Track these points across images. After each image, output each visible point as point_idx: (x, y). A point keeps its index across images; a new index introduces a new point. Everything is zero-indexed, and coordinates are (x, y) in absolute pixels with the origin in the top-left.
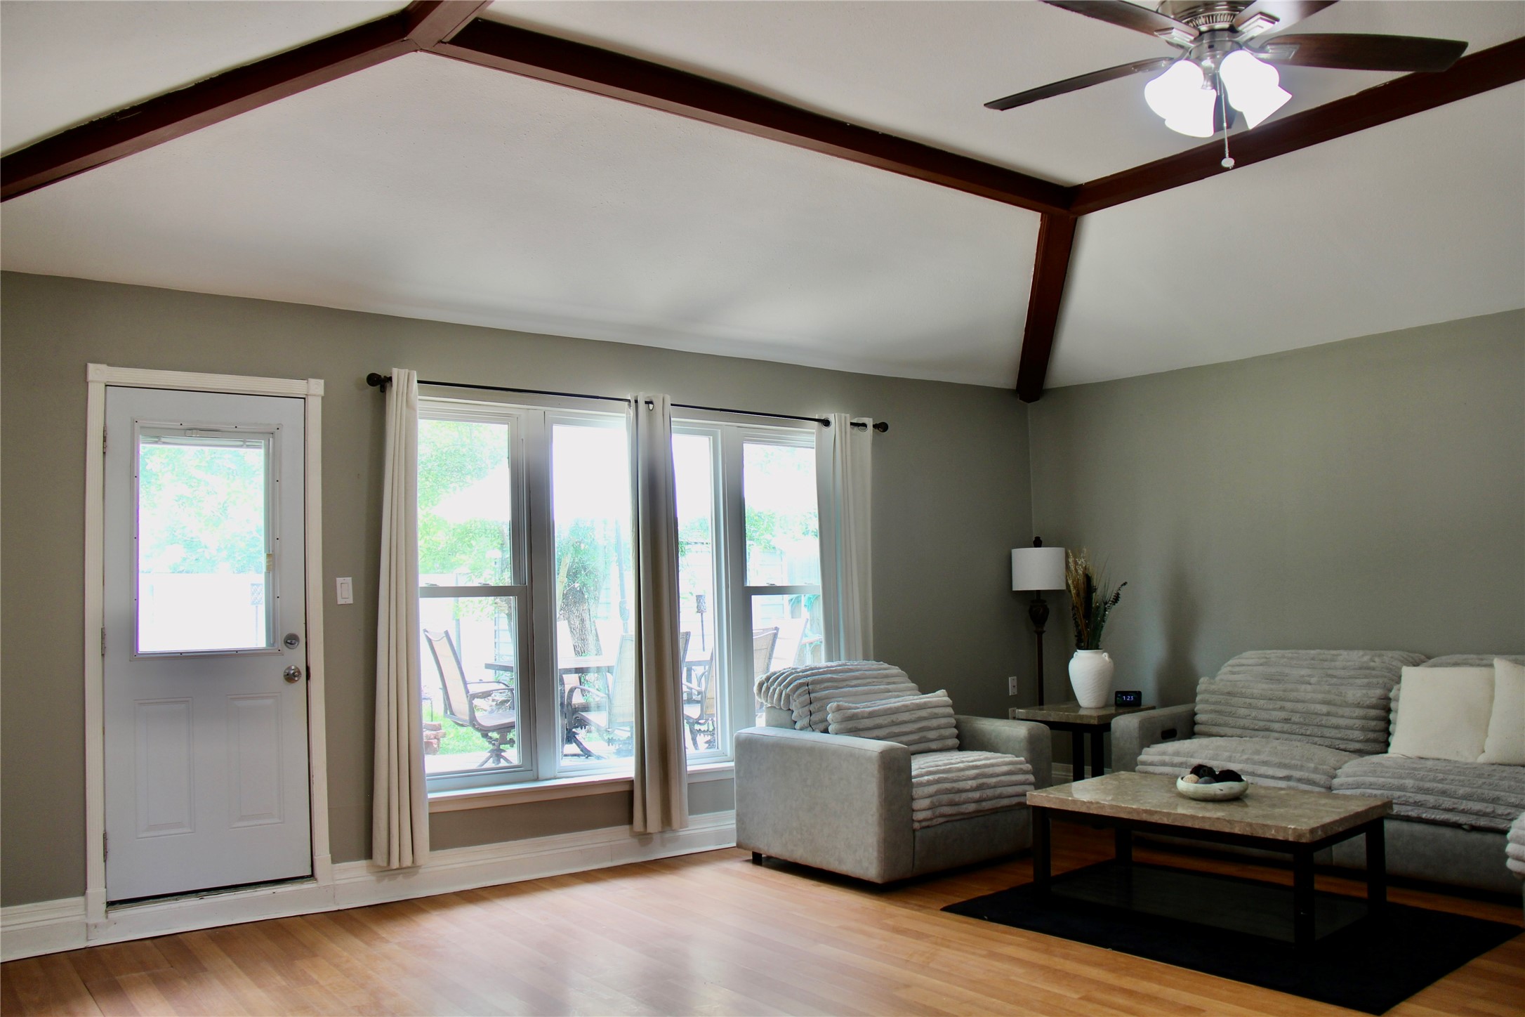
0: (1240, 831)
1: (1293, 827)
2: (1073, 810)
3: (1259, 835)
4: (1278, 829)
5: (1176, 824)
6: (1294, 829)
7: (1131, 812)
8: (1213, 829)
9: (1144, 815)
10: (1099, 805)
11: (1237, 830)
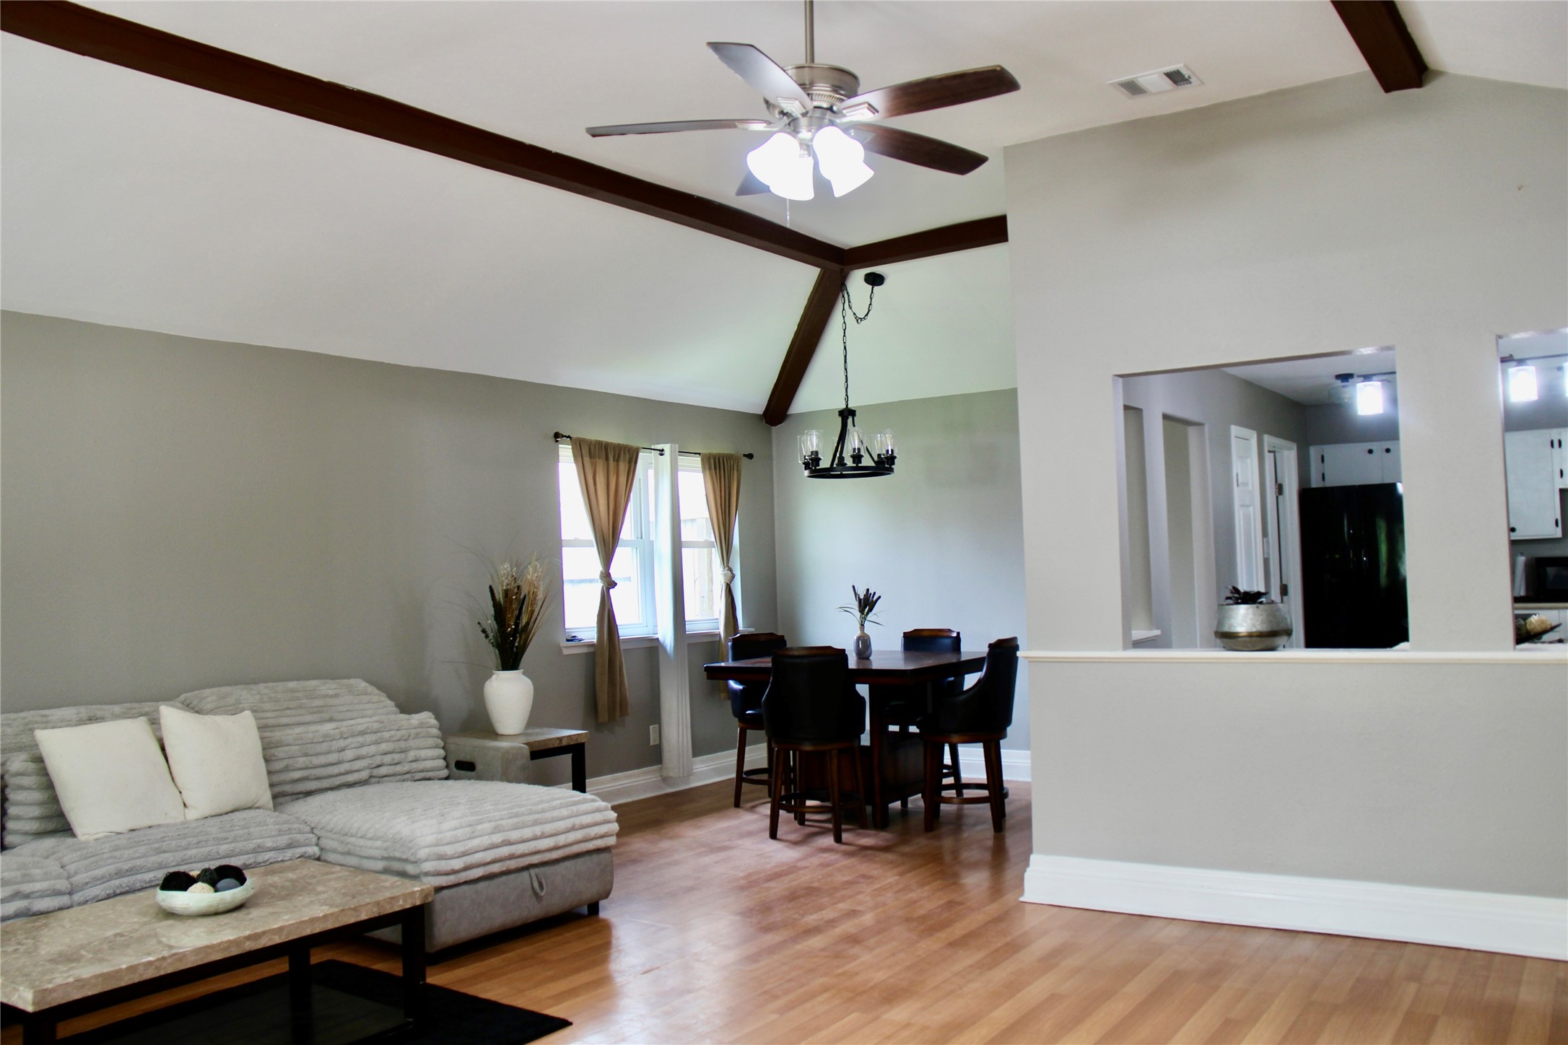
0: (366, 915)
1: (419, 889)
2: (130, 982)
3: (387, 912)
4: (405, 896)
5: (291, 938)
6: (422, 890)
7: (228, 948)
8: (337, 925)
9: (247, 943)
10: (177, 957)
11: (364, 917)
